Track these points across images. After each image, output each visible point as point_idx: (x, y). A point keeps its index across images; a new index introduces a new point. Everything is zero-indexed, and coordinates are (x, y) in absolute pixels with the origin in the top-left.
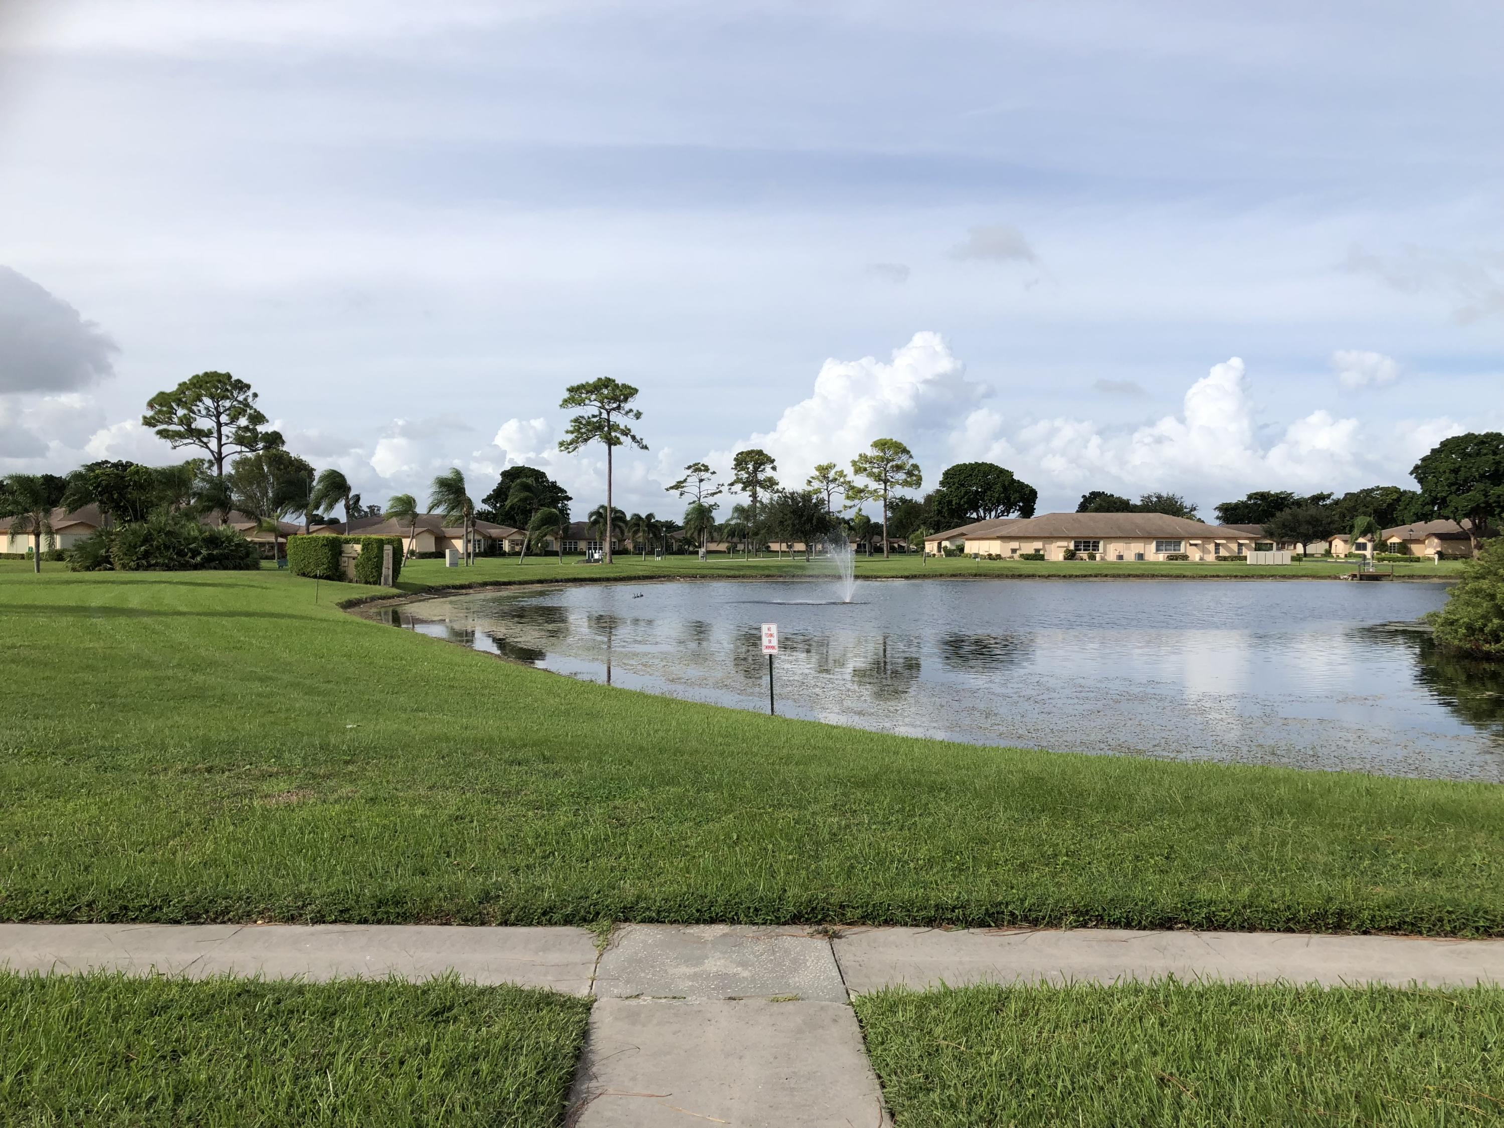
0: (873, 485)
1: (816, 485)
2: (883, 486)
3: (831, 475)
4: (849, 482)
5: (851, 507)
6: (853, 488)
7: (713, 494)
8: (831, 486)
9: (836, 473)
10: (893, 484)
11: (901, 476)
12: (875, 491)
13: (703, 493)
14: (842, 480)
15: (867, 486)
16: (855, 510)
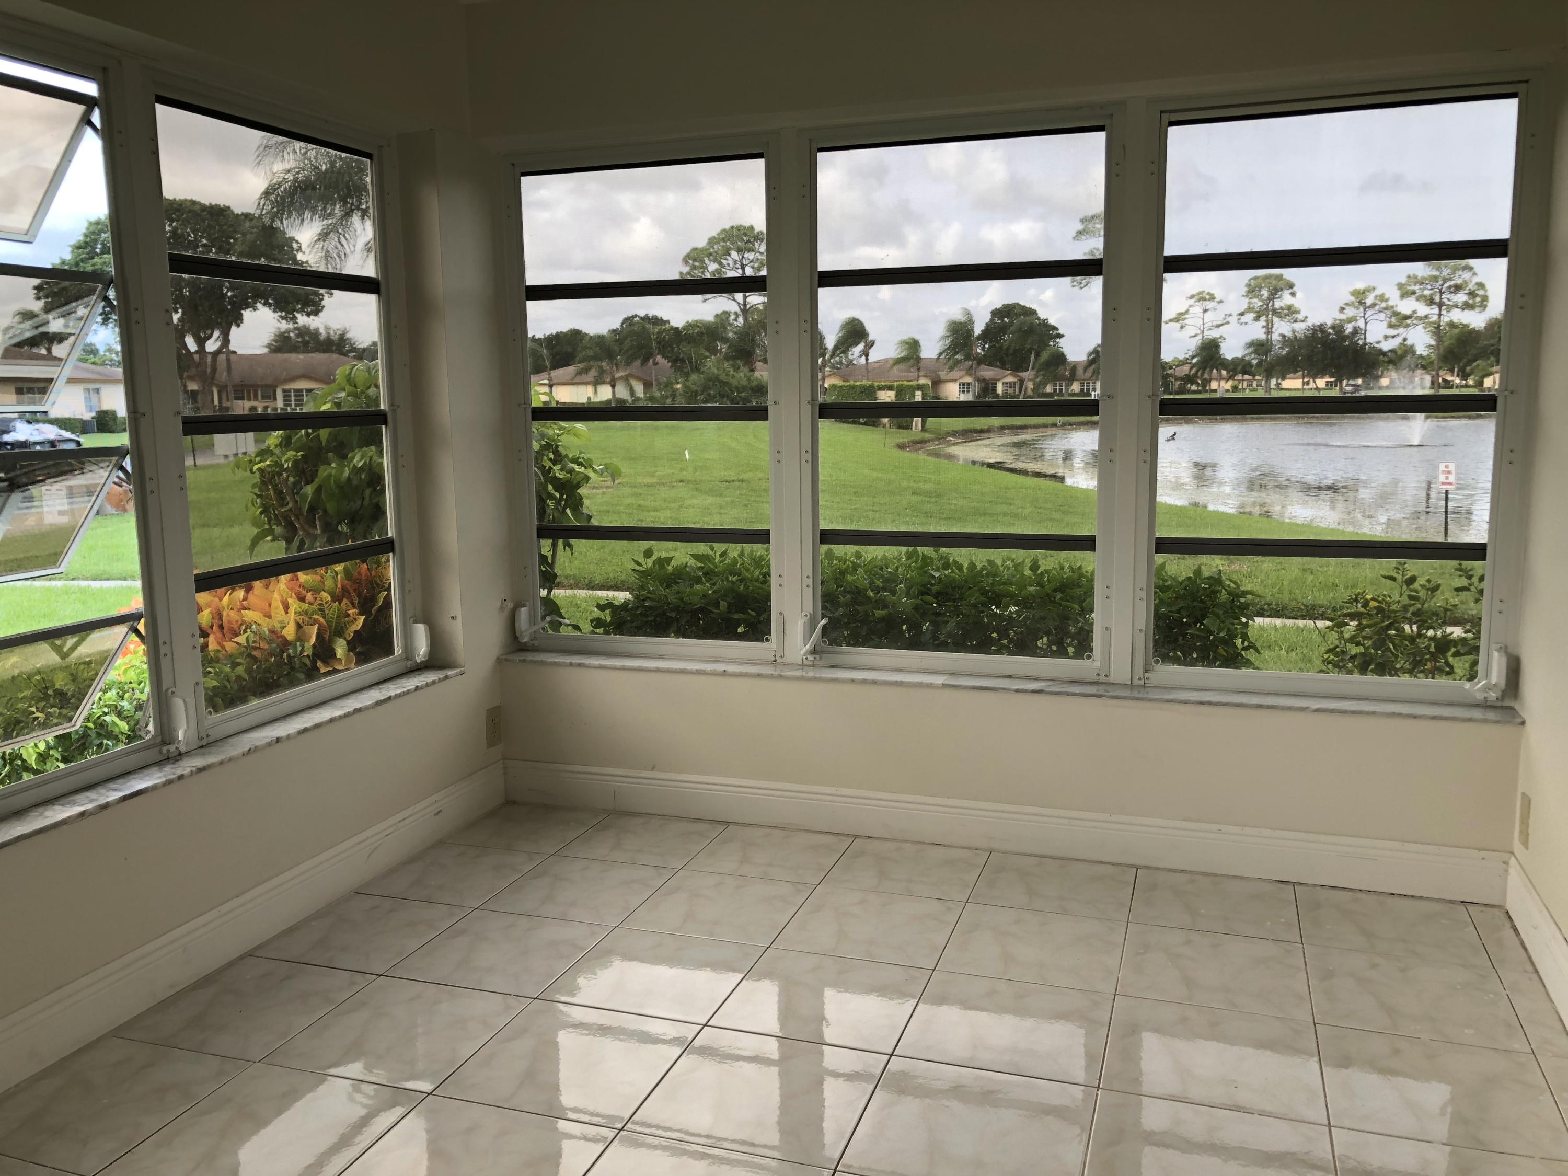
0: (1423, 310)
1: (1350, 312)
2: (1436, 311)
3: (1369, 301)
4: (1392, 307)
5: (1393, 337)
6: (1396, 314)
7: (1218, 326)
8: (1369, 313)
9: (1376, 297)
10: (1449, 308)
11: (1461, 297)
12: (1426, 317)
13: (1207, 326)
14: (1384, 305)
15: (1415, 312)
16: (1398, 340)
